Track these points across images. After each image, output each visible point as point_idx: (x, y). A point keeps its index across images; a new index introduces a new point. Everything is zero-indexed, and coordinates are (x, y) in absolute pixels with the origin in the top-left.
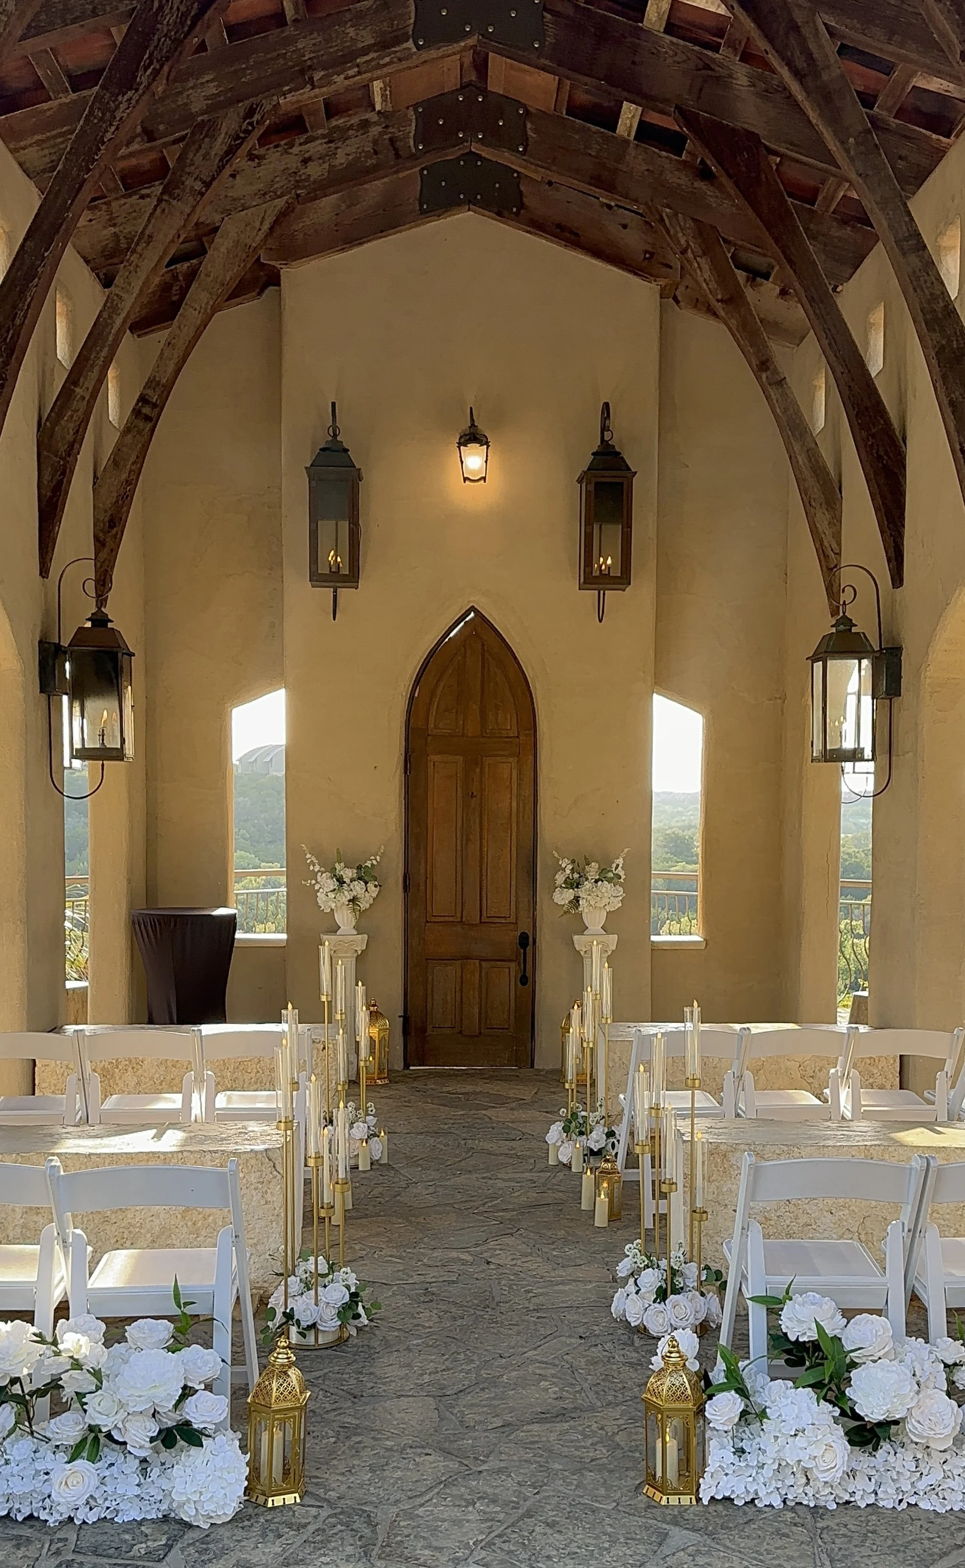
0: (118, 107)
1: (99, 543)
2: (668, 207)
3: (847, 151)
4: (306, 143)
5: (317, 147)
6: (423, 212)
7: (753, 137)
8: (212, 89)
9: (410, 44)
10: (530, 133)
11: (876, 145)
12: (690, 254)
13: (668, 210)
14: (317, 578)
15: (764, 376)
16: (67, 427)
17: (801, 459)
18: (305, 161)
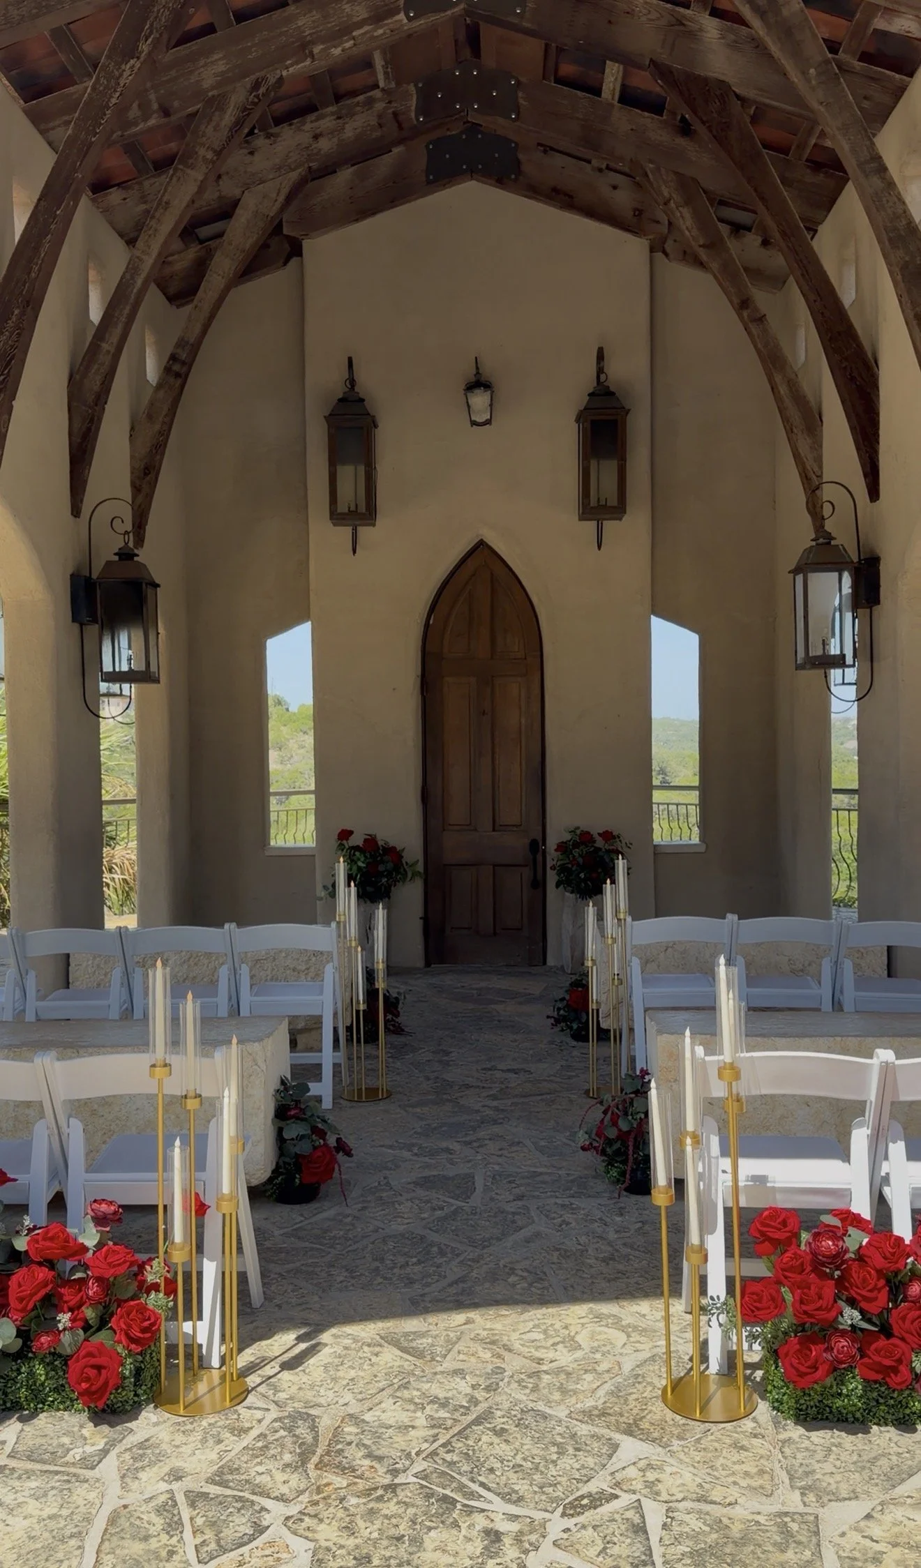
0: (121, 75)
1: (136, 489)
2: (651, 161)
3: (808, 81)
4: (317, 120)
5: (327, 123)
6: (429, 182)
7: (723, 88)
8: (221, 67)
9: (402, 16)
10: (521, 101)
11: (836, 74)
12: (672, 204)
13: (651, 166)
14: (337, 517)
15: (745, 314)
16: (93, 382)
17: (783, 390)
18: (316, 137)
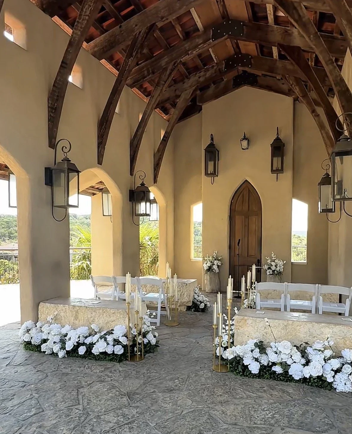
0: (129, 62)
2: (287, 74)
3: (310, 39)
4: (200, 73)
5: (202, 74)
6: (234, 88)
8: (166, 60)
9: (211, 41)
10: (252, 62)
11: (319, 36)
12: (293, 86)
13: (287, 76)
14: (207, 174)
15: (313, 114)
16: (135, 142)
17: (324, 135)
18: (199, 77)
